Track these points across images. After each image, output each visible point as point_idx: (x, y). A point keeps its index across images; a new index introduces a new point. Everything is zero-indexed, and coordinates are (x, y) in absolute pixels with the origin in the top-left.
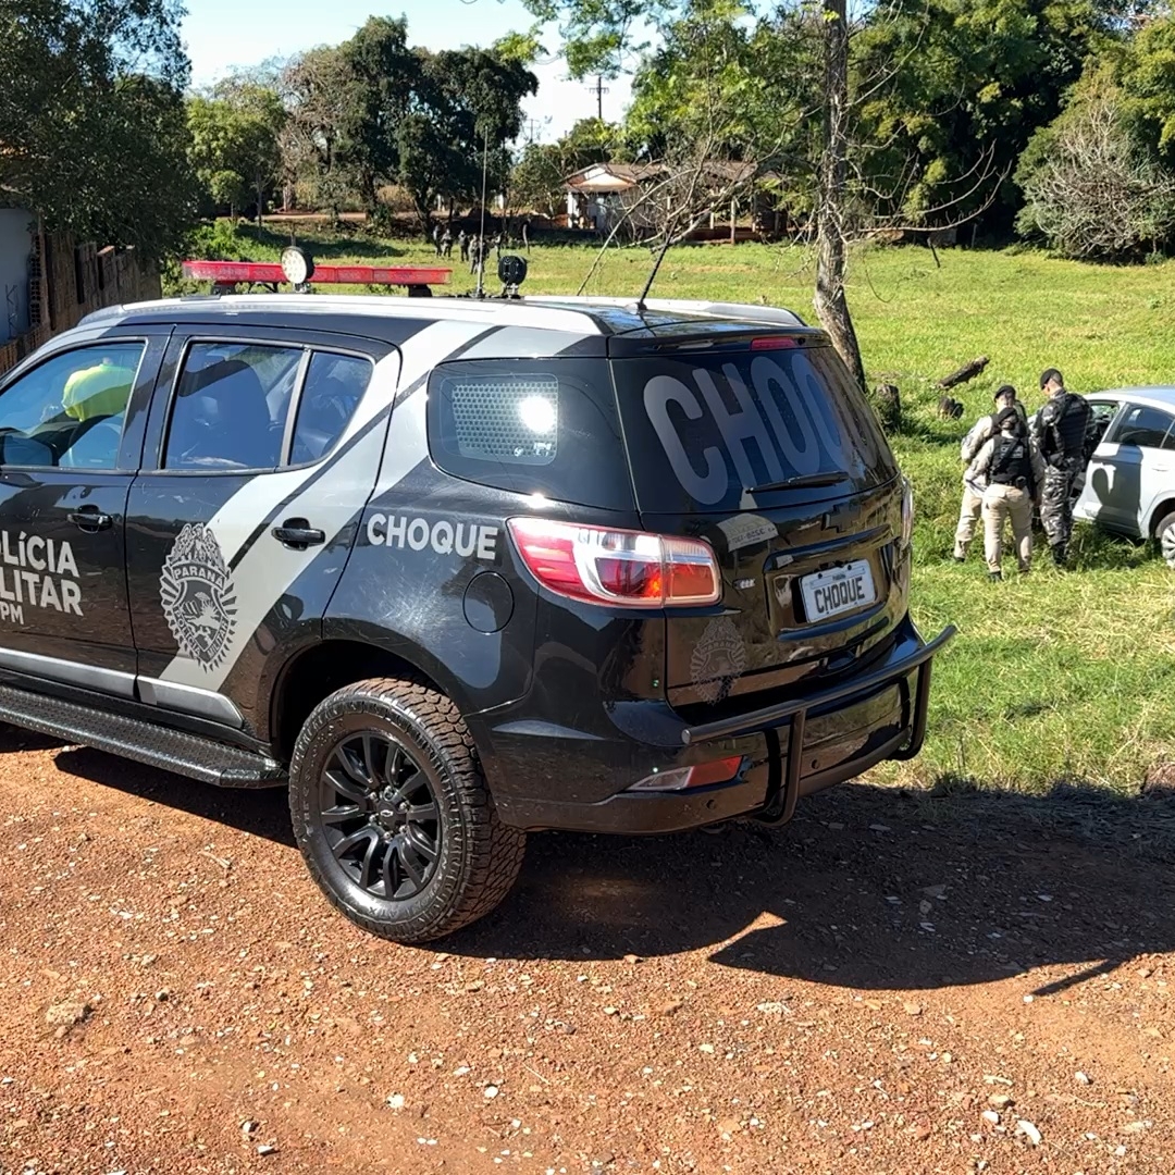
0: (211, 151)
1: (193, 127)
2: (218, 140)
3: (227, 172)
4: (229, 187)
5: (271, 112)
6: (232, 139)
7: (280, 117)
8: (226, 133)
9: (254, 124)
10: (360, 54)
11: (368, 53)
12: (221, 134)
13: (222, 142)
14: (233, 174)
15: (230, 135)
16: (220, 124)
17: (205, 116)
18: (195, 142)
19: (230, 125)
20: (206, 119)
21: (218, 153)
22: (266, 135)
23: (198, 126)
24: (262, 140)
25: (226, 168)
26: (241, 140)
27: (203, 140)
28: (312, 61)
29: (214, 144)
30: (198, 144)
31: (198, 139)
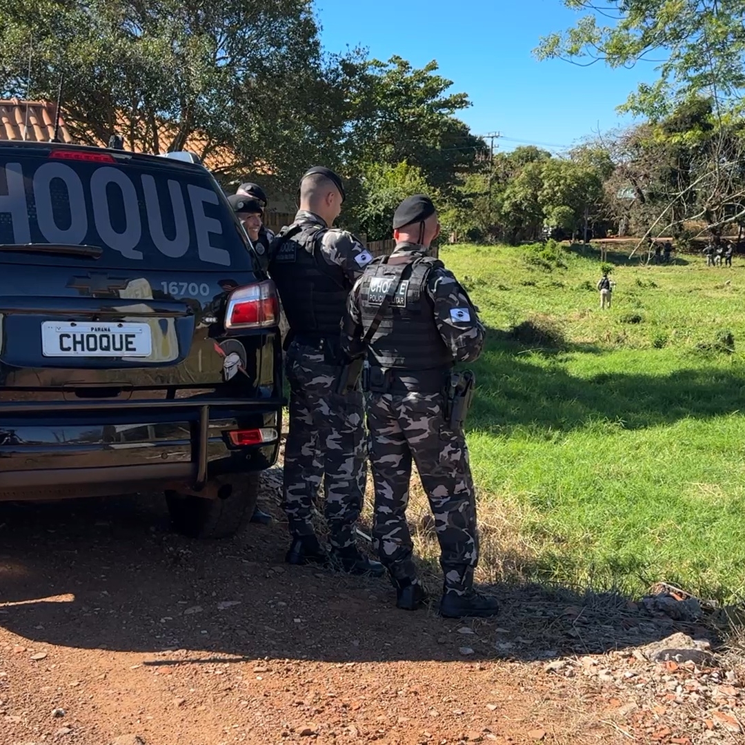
0: (555, 194)
1: (544, 178)
2: (560, 185)
3: (564, 207)
4: (565, 217)
5: (602, 165)
6: (569, 185)
7: (609, 170)
8: (566, 181)
9: (587, 174)
10: (676, 124)
11: (681, 123)
12: (562, 182)
13: (562, 187)
14: (568, 208)
15: (568, 181)
16: (563, 175)
17: (553, 169)
18: (544, 187)
19: (570, 175)
20: (553, 172)
21: (559, 194)
22: (596, 182)
23: (547, 177)
24: (591, 185)
25: (564, 204)
26: (575, 185)
27: (550, 186)
28: (642, 131)
29: (556, 189)
30: (546, 188)
31: (546, 185)
